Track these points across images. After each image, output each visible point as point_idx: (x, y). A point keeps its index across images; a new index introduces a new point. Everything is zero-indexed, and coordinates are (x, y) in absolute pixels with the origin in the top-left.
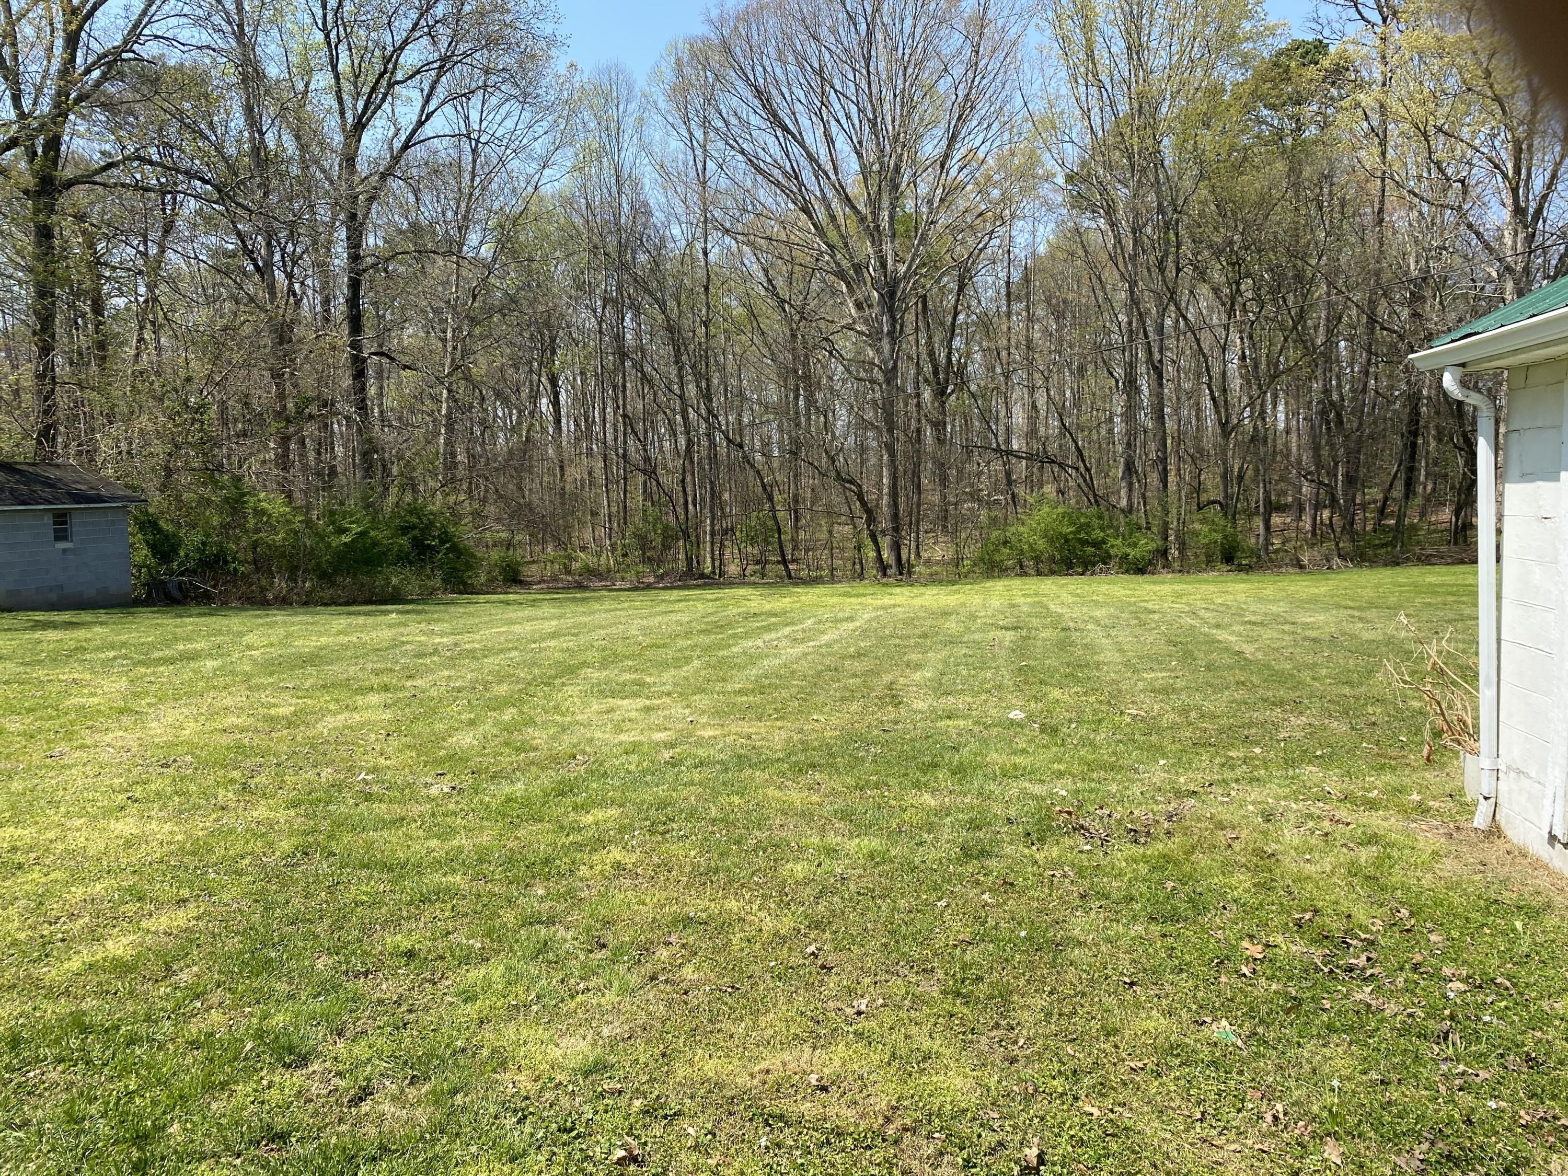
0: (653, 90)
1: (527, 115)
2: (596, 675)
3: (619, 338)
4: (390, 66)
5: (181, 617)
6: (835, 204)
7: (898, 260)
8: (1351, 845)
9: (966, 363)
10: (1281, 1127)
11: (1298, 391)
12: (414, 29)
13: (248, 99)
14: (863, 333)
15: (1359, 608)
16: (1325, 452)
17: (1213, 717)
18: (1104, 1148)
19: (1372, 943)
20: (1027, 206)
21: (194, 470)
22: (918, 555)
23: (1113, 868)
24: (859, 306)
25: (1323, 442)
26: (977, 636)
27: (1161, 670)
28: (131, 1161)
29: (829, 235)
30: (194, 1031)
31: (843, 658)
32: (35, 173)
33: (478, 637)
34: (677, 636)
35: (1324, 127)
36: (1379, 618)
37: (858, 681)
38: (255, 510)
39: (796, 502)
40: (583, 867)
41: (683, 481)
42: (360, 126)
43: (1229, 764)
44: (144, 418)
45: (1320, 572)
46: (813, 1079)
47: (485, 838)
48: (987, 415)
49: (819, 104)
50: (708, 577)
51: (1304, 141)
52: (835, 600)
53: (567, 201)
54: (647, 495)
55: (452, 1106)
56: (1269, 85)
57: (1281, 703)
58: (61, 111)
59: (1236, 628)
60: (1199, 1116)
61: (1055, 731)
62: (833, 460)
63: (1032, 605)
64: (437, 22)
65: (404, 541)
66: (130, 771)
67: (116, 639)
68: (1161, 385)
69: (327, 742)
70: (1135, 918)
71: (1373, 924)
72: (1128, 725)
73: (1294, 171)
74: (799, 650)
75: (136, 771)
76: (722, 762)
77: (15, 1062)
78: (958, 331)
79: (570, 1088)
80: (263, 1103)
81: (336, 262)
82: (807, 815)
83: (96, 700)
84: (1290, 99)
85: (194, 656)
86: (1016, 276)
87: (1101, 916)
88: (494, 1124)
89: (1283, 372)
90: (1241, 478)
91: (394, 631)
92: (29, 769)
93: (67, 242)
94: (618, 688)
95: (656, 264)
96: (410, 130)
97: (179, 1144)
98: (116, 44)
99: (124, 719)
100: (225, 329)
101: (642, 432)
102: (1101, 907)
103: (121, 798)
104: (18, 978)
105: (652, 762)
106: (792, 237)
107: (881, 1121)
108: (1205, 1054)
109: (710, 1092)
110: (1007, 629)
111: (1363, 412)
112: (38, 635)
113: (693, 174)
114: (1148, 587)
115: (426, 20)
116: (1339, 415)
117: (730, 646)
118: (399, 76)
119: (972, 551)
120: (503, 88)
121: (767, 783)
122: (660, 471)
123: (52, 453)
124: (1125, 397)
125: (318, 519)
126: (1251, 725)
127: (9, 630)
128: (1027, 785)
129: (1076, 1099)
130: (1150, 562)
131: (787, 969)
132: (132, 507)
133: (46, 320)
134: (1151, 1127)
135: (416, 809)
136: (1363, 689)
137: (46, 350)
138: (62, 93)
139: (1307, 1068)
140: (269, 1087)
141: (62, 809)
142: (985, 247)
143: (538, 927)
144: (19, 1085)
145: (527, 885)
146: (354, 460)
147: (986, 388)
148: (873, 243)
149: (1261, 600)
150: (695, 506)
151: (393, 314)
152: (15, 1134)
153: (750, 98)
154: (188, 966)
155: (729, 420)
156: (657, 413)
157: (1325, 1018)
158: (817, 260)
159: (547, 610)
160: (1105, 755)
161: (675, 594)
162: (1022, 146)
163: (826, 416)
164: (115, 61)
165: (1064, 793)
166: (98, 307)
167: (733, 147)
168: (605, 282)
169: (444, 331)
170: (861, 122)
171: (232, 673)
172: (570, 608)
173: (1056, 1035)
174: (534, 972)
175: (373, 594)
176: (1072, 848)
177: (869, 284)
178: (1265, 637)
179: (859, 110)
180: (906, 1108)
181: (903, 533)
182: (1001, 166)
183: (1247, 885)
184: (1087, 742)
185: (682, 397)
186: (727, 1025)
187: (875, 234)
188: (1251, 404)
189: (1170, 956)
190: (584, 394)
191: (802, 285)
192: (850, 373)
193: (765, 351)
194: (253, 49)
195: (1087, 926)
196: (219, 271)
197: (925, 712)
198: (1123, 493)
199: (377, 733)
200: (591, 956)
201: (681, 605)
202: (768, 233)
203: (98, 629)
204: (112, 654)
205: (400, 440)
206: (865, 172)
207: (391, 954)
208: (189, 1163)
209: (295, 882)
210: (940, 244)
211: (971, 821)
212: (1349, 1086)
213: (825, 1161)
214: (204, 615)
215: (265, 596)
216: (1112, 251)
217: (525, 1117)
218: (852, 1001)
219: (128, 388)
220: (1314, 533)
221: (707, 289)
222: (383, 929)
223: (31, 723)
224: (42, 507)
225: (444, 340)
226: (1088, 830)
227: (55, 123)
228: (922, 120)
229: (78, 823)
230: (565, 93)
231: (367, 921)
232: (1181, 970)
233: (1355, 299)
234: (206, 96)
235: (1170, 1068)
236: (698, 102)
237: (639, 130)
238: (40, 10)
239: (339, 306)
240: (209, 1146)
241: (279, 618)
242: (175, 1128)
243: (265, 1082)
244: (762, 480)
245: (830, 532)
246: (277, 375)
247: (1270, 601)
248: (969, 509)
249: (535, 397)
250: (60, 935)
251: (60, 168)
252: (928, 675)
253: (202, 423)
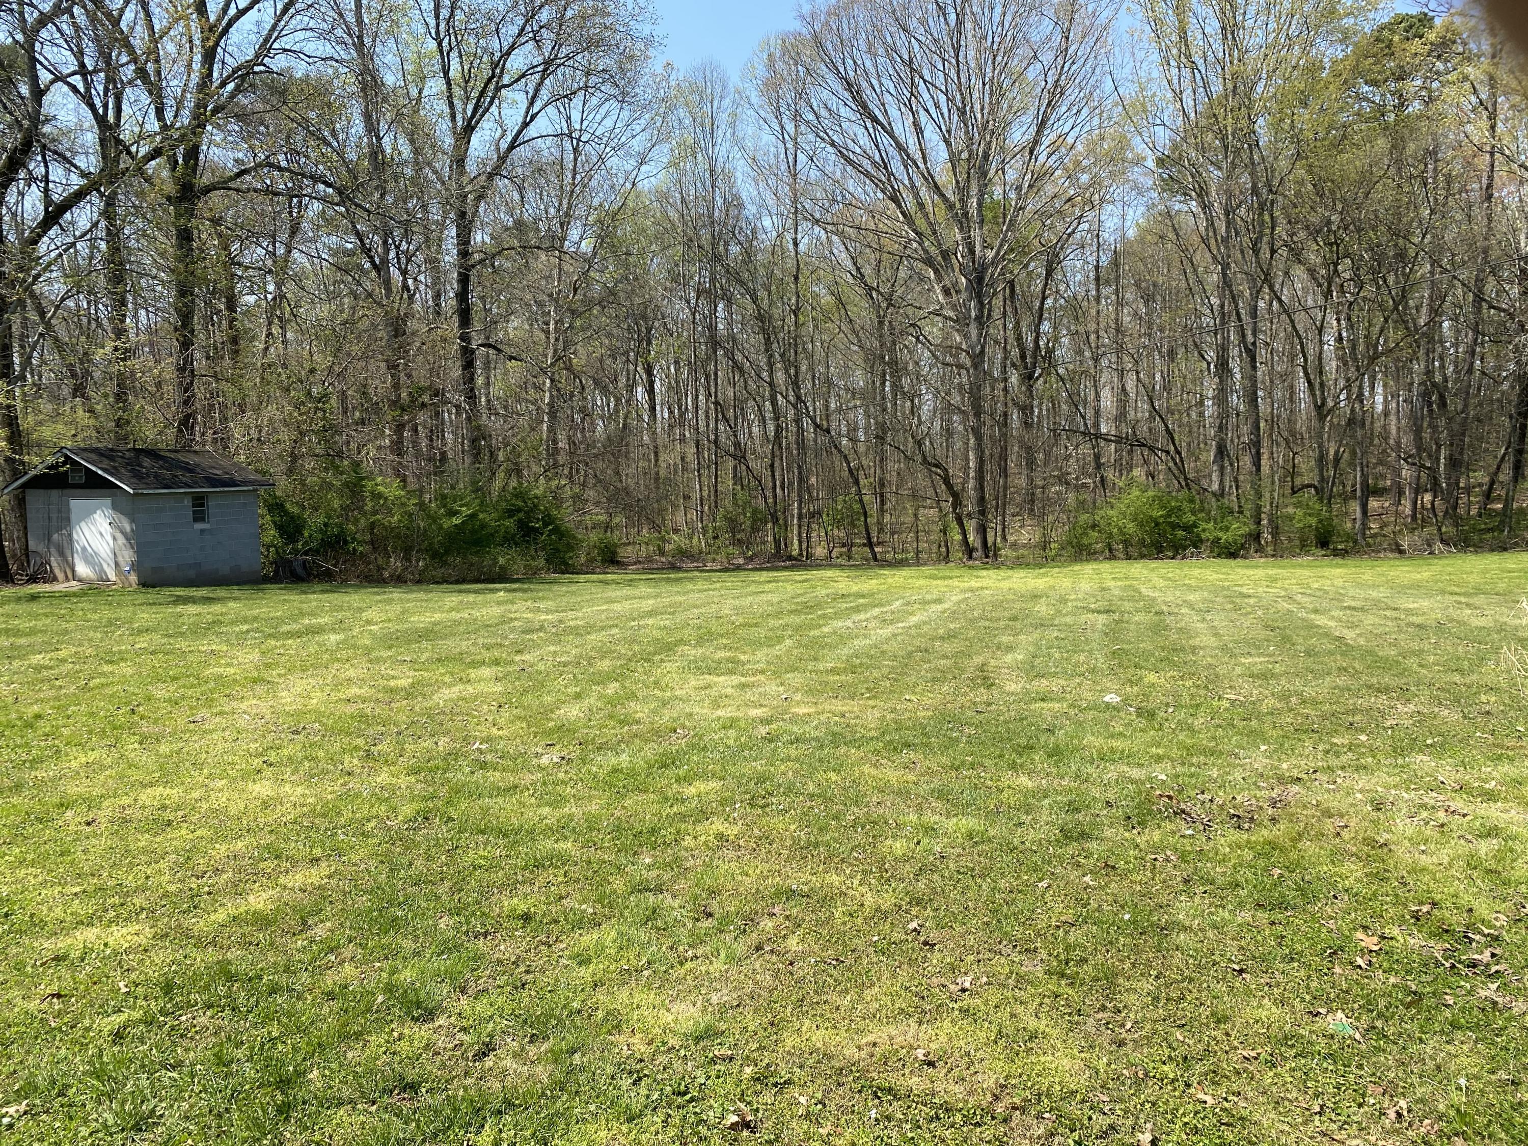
0: (746, 85)
1: (625, 114)
2: (693, 652)
3: (712, 328)
4: (498, 71)
5: (305, 593)
6: (924, 192)
7: (987, 246)
8: (1470, 837)
9: (1054, 347)
10: (1405, 1124)
11: (1400, 372)
12: (520, 35)
13: (367, 107)
14: (951, 319)
15: (1465, 594)
16: (1426, 435)
17: (1315, 703)
18: (1219, 1137)
19: (1497, 938)
20: (1116, 190)
21: (317, 456)
22: (1004, 538)
23: (1216, 854)
24: (946, 292)
25: (1425, 425)
26: (1069, 620)
27: (1259, 655)
28: (275, 1103)
29: (917, 222)
30: (329, 982)
31: (933, 639)
32: (176, 181)
33: (580, 615)
34: (768, 615)
35: (1428, 102)
36: (1488, 604)
37: (948, 662)
38: (372, 493)
39: (882, 485)
40: (687, 837)
41: (772, 466)
42: (470, 128)
43: (1333, 751)
44: (272, 408)
45: (1421, 557)
46: (920, 1053)
47: (594, 807)
48: (1075, 399)
49: (909, 95)
50: (796, 559)
51: (1408, 116)
52: (921, 582)
53: (663, 196)
54: (737, 479)
55: (571, 1064)
56: (1371, 60)
57: (1386, 690)
58: (199, 122)
59: (1336, 613)
60: (1318, 1109)
61: (1152, 715)
62: (919, 443)
63: (1123, 589)
64: (541, 27)
65: (510, 523)
66: (264, 736)
67: (249, 613)
68: (1254, 368)
69: (444, 713)
70: (1241, 905)
71: (1496, 919)
72: (1227, 709)
73: (1397, 145)
74: (887, 631)
75: (270, 737)
76: (817, 739)
77: (169, 1006)
78: (1046, 315)
79: (682, 1052)
80: (394, 1053)
81: (447, 258)
82: (903, 793)
83: (232, 670)
84: (1393, 74)
85: (319, 630)
86: (1105, 260)
87: (1207, 901)
88: (610, 1084)
89: (1382, 354)
90: (1337, 460)
91: (502, 608)
92: (175, 733)
93: (204, 244)
94: (714, 665)
95: (748, 254)
96: (515, 131)
97: (319, 1090)
98: (248, 58)
99: (257, 687)
100: (344, 323)
101: (732, 418)
102: (1205, 892)
103: (258, 762)
104: (170, 928)
105: (750, 737)
106: (881, 226)
107: (989, 1098)
108: (1321, 1045)
109: (819, 1062)
110: (1099, 612)
111: (1468, 393)
112: (179, 609)
113: (784, 167)
114: (1242, 571)
115: (531, 26)
116: (1442, 397)
117: (820, 626)
118: (506, 80)
119: (1059, 534)
120: (603, 88)
121: (862, 761)
122: (750, 457)
123: (191, 440)
124: (1217, 380)
125: (430, 502)
126: (1354, 711)
127: (154, 604)
128: (1126, 769)
129: (1188, 1085)
130: (1242, 546)
131: (890, 944)
132: (262, 491)
133: (186, 316)
134: (1267, 1118)
135: (529, 778)
136: (1474, 677)
137: (186, 344)
138: (200, 105)
139: (1431, 1064)
140: (399, 1039)
141: (205, 771)
142: (1073, 232)
143: (646, 894)
144: (173, 1028)
145: (635, 853)
146: (463, 446)
147: (1075, 372)
148: (961, 229)
149: (1360, 585)
150: (783, 490)
151: (499, 308)
152: (170, 1074)
153: (840, 90)
154: (322, 922)
155: (816, 407)
156: (747, 400)
157: (1448, 1013)
158: (905, 247)
159: (644, 589)
160: (1203, 739)
161: (765, 576)
162: (1112, 130)
163: (912, 401)
164: (248, 74)
165: (1164, 778)
166: (232, 304)
167: (823, 139)
168: (700, 275)
169: (547, 324)
170: (949, 111)
171: (354, 646)
172: (665, 588)
173: (1164, 1020)
174: (644, 938)
175: (482, 573)
176: (1174, 833)
177: (957, 270)
178: (1366, 622)
179: (948, 99)
180: (1014, 1086)
181: (990, 516)
182: (1090, 152)
183: (1359, 874)
184: (1183, 726)
185: (771, 384)
186: (834, 998)
187: (963, 221)
188: (1348, 387)
189: (1280, 944)
190: (677, 382)
191: (889, 273)
192: (937, 358)
193: (853, 338)
194: (372, 59)
195: (1192, 911)
196: (340, 269)
197: (1018, 694)
198: (1215, 476)
199: (490, 705)
200: (699, 924)
201: (770, 585)
202: (857, 222)
203: (231, 604)
204: (245, 628)
205: (507, 427)
206: (954, 160)
207: (509, 917)
208: (328, 1108)
209: (417, 845)
210: (1027, 229)
211: (1070, 803)
212: (1477, 1085)
213: (935, 1136)
214: (326, 591)
215: (382, 575)
216: (1204, 233)
217: (640, 1079)
218: (956, 977)
219: (258, 380)
220: (1414, 517)
221: (796, 278)
222: (500, 892)
223: (175, 691)
224: (182, 490)
225: (547, 332)
226: (1189, 815)
227: (194, 133)
228: (1011, 107)
229: (220, 784)
230: (662, 91)
231: (484, 884)
232: (1292, 959)
233: (1461, 278)
234: (329, 105)
235: (1286, 1059)
236: (789, 97)
237: (733, 124)
238: (180, 28)
239: (449, 303)
240: (346, 1092)
241: (395, 595)
242: (314, 1075)
243: (395, 1034)
244: (848, 464)
245: (916, 515)
246: (392, 366)
247: (1369, 586)
248: (1057, 493)
249: (631, 388)
250: (206, 889)
251: (198, 176)
252: (1020, 657)
253: (325, 412)
